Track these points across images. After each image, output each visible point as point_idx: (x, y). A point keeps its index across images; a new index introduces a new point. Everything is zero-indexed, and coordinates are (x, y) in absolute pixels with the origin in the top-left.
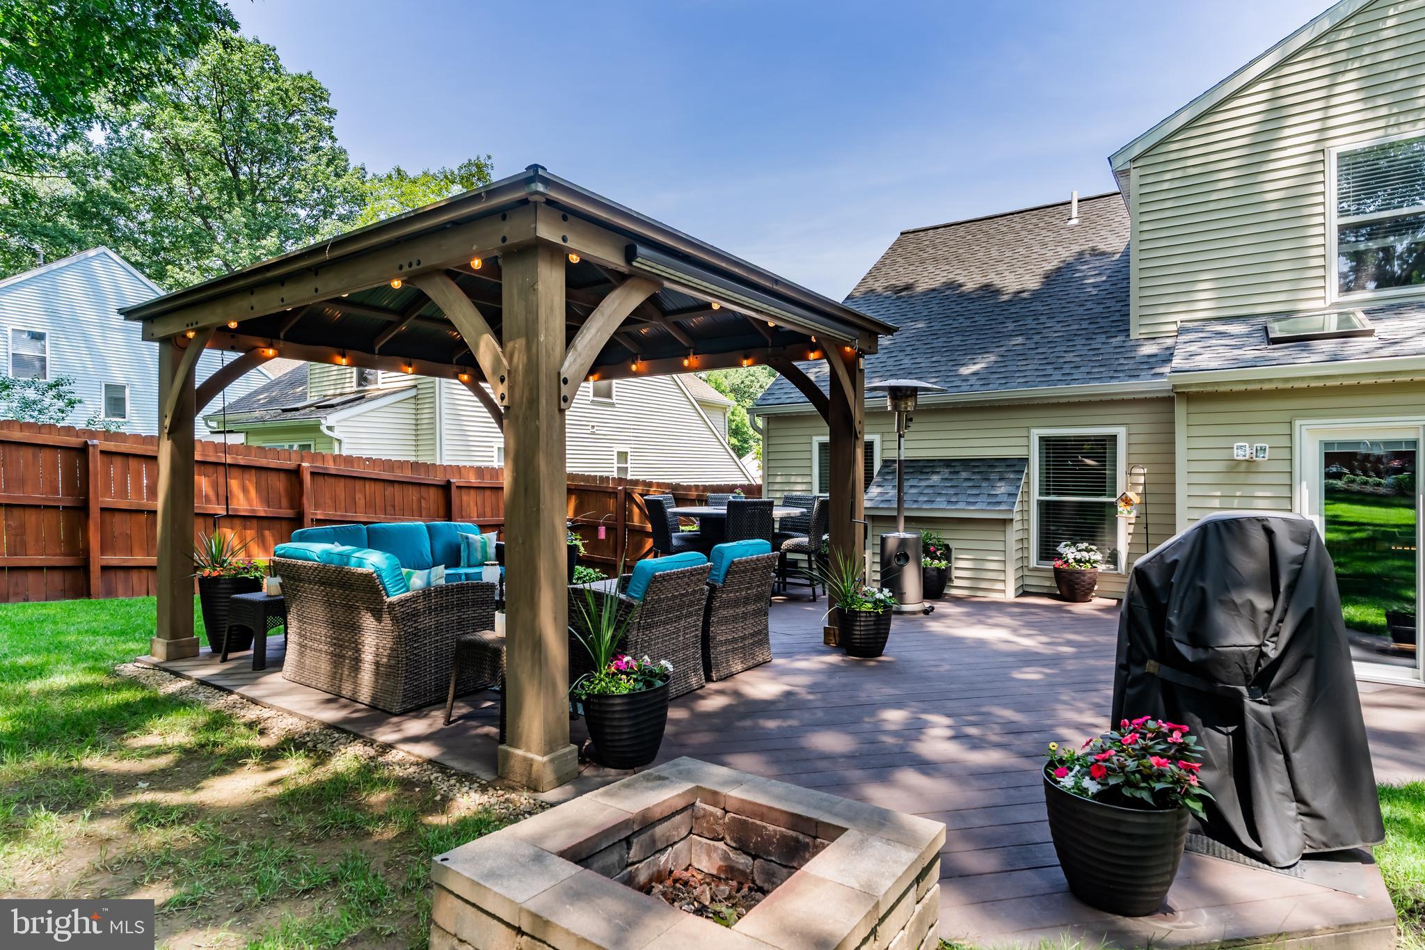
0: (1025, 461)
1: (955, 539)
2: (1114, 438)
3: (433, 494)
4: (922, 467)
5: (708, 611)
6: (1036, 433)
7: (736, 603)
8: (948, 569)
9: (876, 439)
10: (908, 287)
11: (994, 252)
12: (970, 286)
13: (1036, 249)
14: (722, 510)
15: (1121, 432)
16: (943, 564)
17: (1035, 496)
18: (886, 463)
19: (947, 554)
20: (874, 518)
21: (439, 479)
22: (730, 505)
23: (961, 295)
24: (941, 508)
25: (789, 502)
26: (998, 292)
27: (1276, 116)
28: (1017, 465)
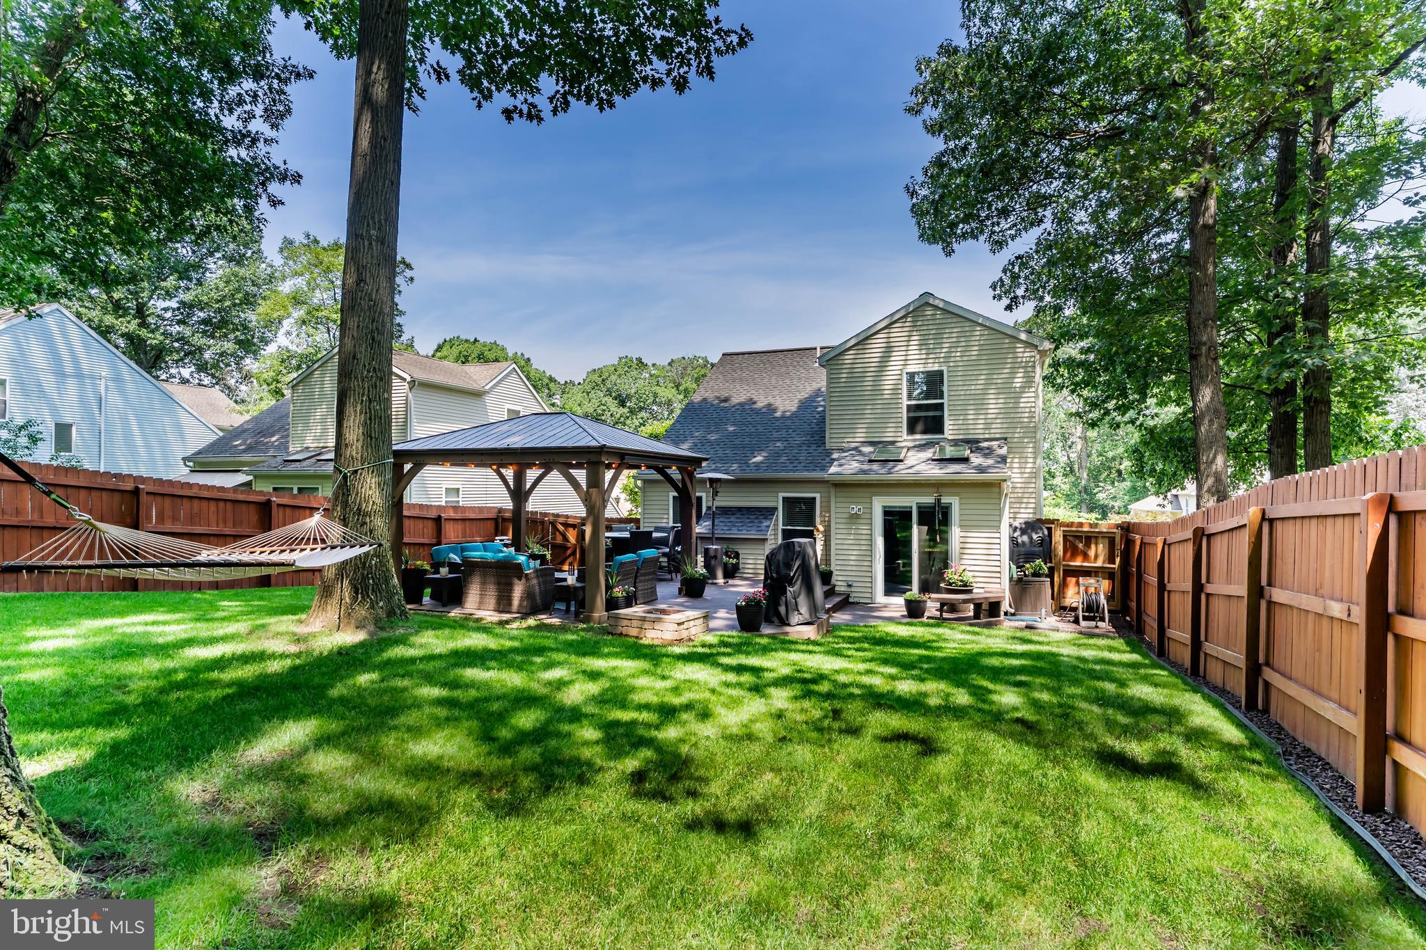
0: (776, 509)
1: (743, 550)
2: (814, 499)
3: (430, 524)
4: (726, 511)
5: (636, 577)
6: (781, 495)
7: (645, 575)
8: (738, 564)
9: (704, 495)
10: (726, 400)
11: (773, 381)
12: (759, 405)
13: (795, 382)
14: (626, 535)
15: (818, 496)
16: (734, 561)
17: (781, 526)
18: (709, 508)
19: (737, 556)
20: (702, 538)
21: (433, 514)
22: (632, 533)
23: (752, 410)
24: (735, 533)
25: (658, 529)
26: (775, 410)
27: (888, 350)
28: (773, 510)
